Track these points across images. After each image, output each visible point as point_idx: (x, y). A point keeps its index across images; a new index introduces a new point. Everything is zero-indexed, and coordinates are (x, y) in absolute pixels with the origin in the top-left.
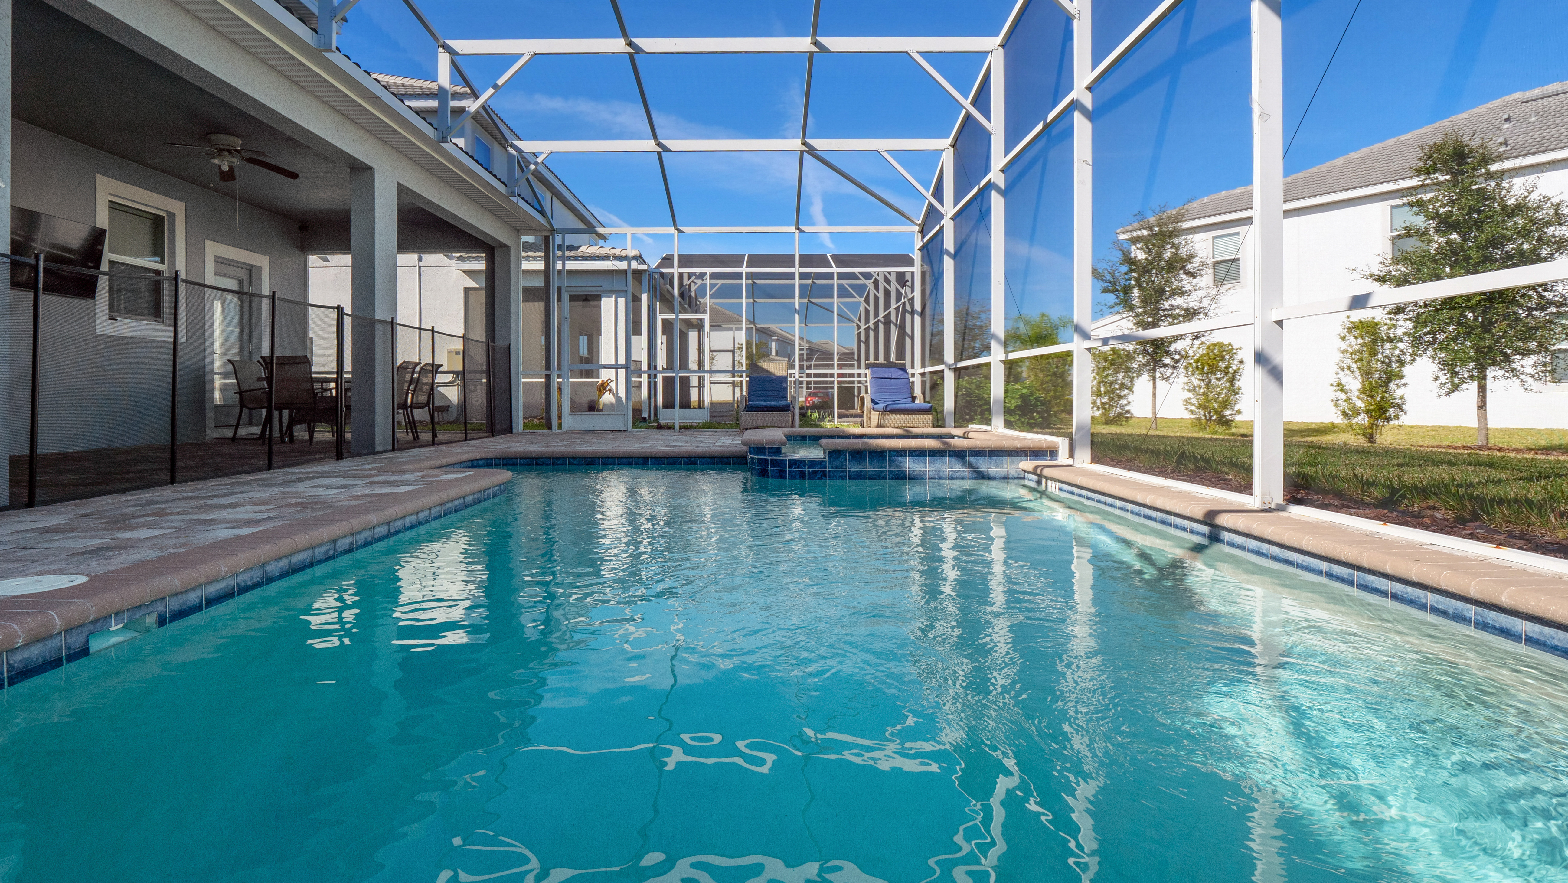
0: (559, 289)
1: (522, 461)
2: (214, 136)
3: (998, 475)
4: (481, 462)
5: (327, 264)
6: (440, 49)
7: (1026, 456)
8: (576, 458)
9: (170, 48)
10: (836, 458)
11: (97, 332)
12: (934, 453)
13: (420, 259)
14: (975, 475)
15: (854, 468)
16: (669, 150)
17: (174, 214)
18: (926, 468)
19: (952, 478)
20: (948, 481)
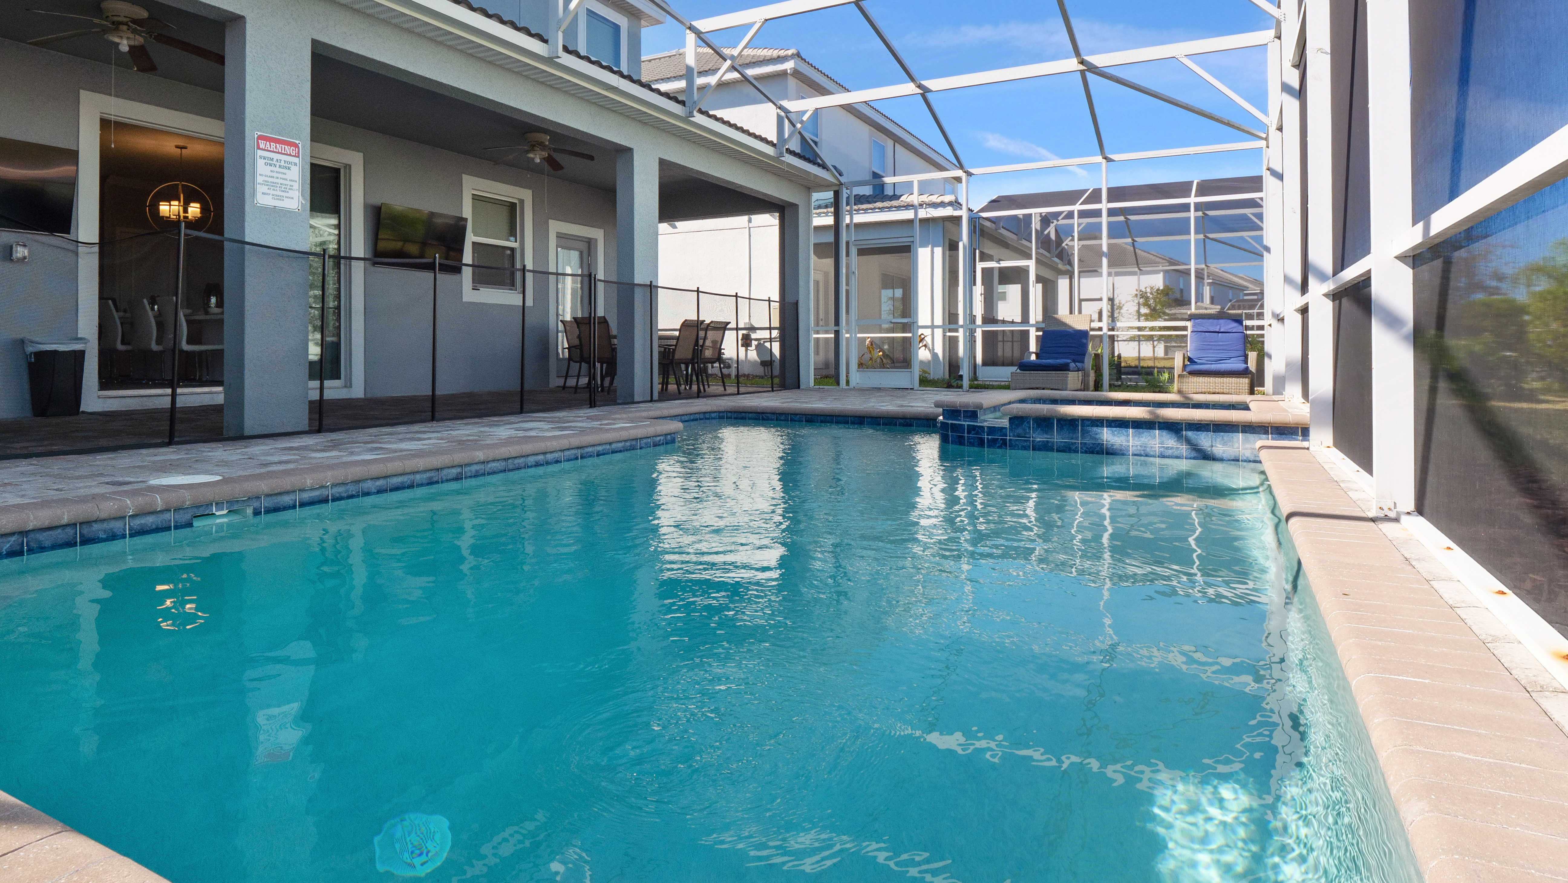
0: (848, 243)
1: (750, 415)
2: (529, 135)
3: (1225, 456)
4: (713, 415)
5: (675, 230)
6: (688, 31)
7: (1266, 433)
8: (796, 414)
9: (434, 79)
10: (1018, 426)
11: (464, 300)
12: (1138, 424)
13: (750, 221)
14: (1194, 454)
15: (1039, 437)
16: (930, 91)
17: (523, 200)
18: (1128, 441)
19: (1162, 456)
20: (1158, 460)
